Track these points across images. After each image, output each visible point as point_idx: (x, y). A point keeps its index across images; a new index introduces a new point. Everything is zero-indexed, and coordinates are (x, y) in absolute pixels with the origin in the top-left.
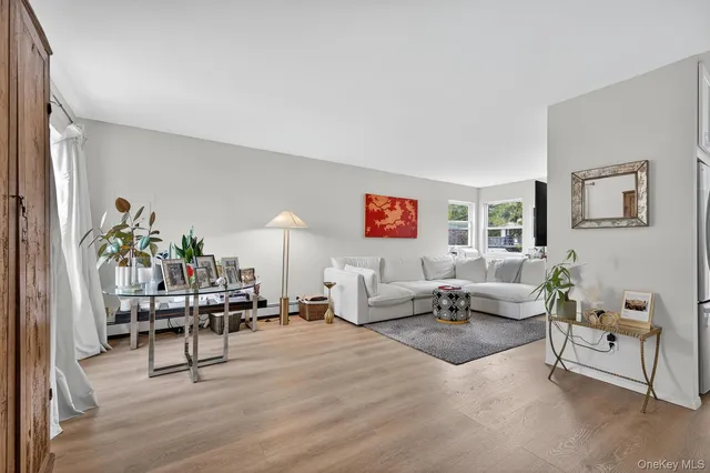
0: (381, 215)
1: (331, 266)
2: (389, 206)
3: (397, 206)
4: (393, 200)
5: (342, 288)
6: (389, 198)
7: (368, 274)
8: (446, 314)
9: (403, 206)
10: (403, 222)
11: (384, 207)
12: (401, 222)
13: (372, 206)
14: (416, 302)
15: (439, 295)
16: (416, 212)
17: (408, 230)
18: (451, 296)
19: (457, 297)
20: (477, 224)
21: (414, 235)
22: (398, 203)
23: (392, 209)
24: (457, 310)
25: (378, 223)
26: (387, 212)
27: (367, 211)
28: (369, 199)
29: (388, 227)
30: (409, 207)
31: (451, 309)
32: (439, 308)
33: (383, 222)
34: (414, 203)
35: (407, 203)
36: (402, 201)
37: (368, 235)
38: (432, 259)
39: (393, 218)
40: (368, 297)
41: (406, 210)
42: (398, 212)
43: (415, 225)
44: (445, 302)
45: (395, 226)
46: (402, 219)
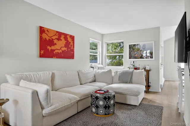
0: (51, 43)
1: (7, 82)
2: (57, 37)
3: (62, 38)
4: (60, 34)
5: (16, 102)
6: (57, 32)
7: (42, 89)
8: (101, 111)
9: (66, 39)
10: (66, 49)
11: (54, 38)
12: (64, 49)
13: (44, 36)
14: (79, 103)
15: (97, 98)
16: (74, 43)
17: (69, 54)
18: (105, 98)
19: (109, 98)
20: (102, 52)
21: (72, 57)
22: (63, 36)
23: (59, 39)
24: (109, 107)
25: (49, 47)
26: (55, 41)
27: (41, 38)
28: (42, 30)
29: (56, 51)
30: (70, 40)
31: (105, 107)
32: (97, 107)
33: (53, 48)
34: (72, 38)
35: (68, 37)
36: (66, 35)
37: (41, 56)
38: (83, 71)
39: (60, 46)
40: (43, 108)
41: (68, 41)
42: (63, 42)
43: (73, 51)
44: (101, 103)
45: (61, 51)
46: (65, 46)
